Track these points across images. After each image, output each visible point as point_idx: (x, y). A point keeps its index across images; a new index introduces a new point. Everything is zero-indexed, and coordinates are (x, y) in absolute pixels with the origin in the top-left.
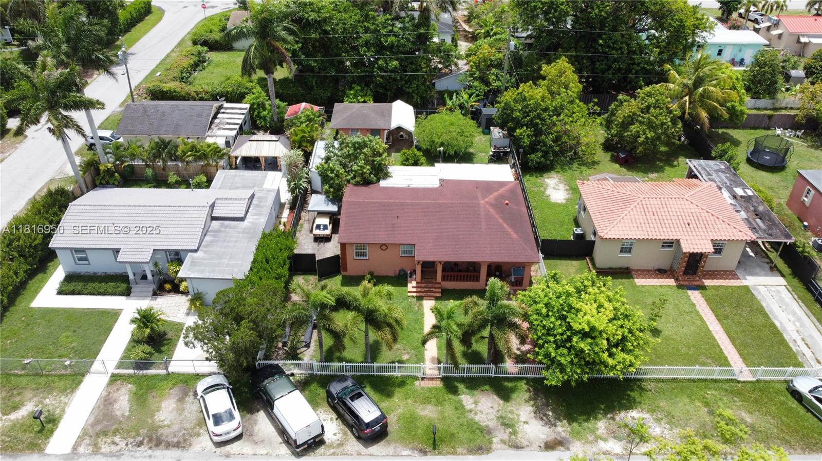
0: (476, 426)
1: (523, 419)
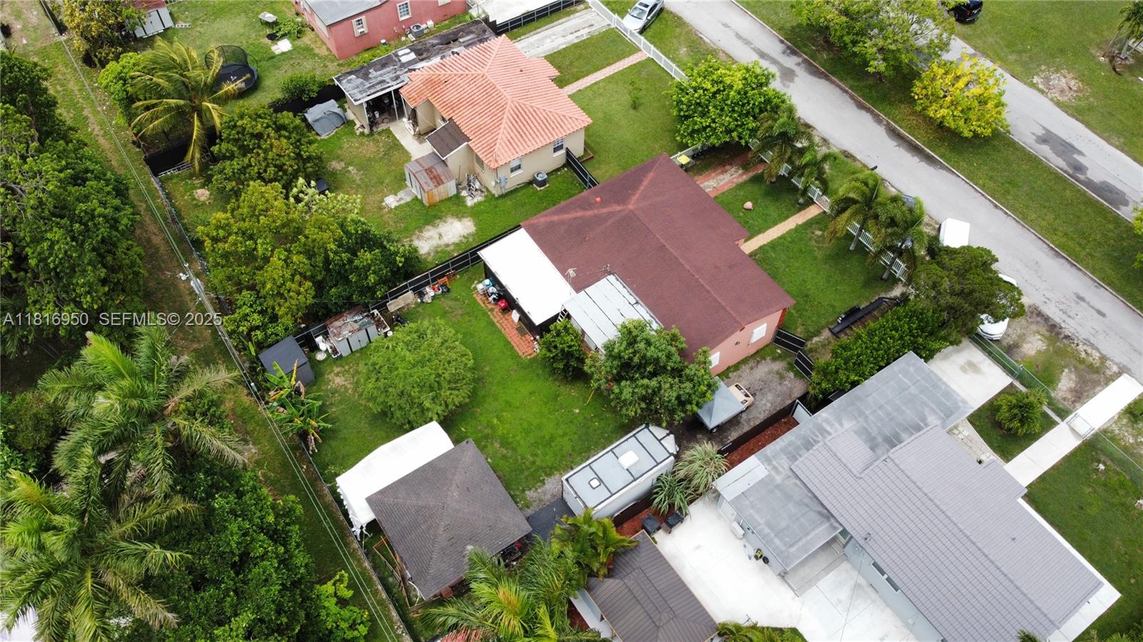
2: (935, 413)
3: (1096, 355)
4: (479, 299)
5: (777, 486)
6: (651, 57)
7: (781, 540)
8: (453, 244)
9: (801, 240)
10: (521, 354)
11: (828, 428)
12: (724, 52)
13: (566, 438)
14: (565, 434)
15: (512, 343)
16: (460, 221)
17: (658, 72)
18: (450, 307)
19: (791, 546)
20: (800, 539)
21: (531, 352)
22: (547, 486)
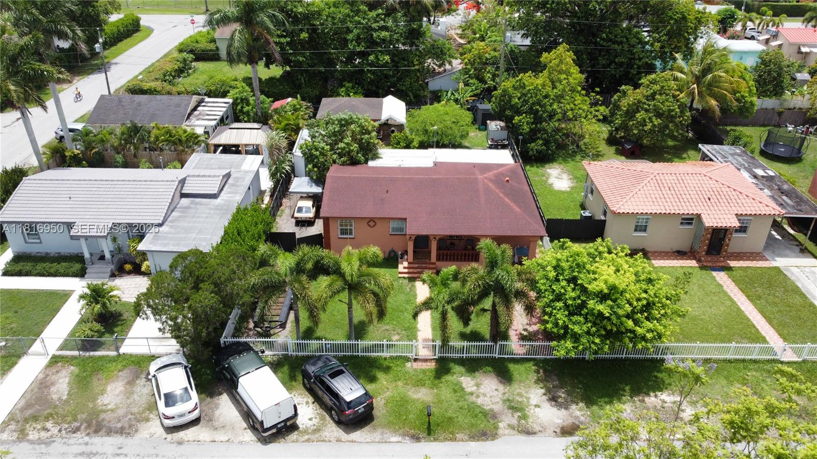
0: (477, 411)
1: (534, 401)
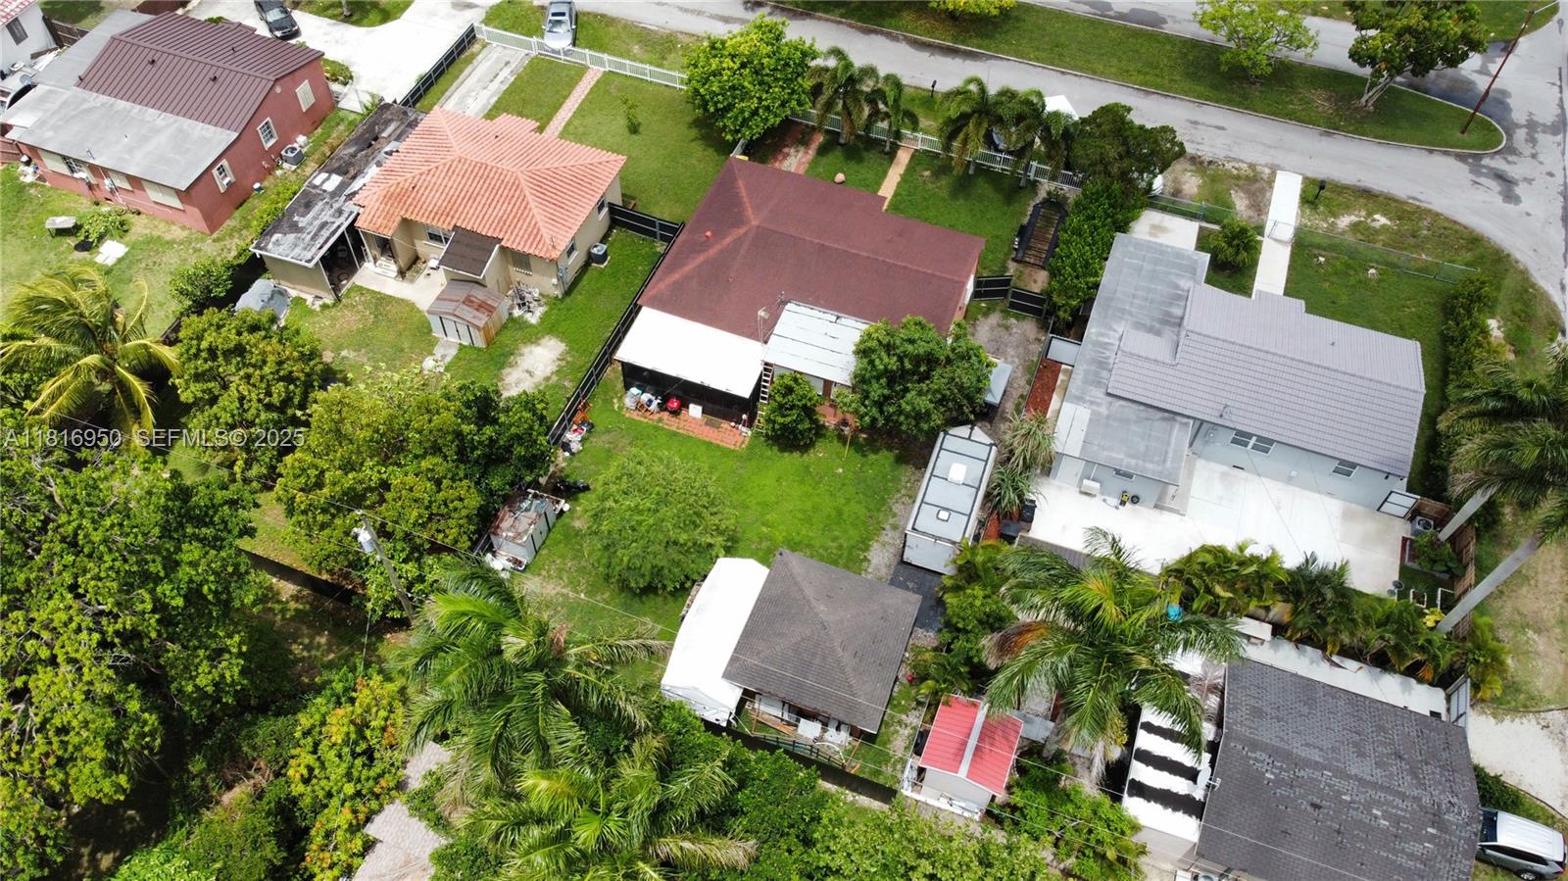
2: (1183, 276)
3: (1244, 166)
4: (636, 416)
5: (1108, 417)
6: (607, 69)
7: (1152, 462)
8: (553, 373)
9: (916, 188)
10: (732, 447)
11: (1107, 340)
12: (682, 33)
13: (853, 503)
14: (848, 501)
15: (714, 441)
16: (539, 345)
17: (629, 82)
18: (610, 443)
19: (1164, 461)
20: (1166, 452)
21: (741, 439)
22: (874, 561)
